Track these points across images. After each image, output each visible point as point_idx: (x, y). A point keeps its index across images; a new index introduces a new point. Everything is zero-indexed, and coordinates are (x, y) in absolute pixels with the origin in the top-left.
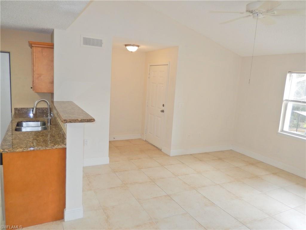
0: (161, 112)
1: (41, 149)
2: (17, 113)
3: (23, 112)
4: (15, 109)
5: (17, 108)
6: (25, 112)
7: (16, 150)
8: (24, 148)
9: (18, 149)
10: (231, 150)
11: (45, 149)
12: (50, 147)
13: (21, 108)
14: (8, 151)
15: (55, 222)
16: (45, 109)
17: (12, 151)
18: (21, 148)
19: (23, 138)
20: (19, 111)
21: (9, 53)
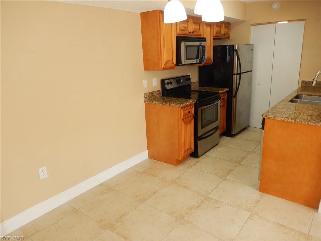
1: (303, 123)
4: (302, 82)
5: (304, 81)
8: (285, 118)
9: (279, 117)
11: (307, 123)
12: (313, 123)
14: (270, 117)
15: (306, 208)
18: (282, 117)
19: (291, 109)
20: (306, 85)
21: (305, 20)
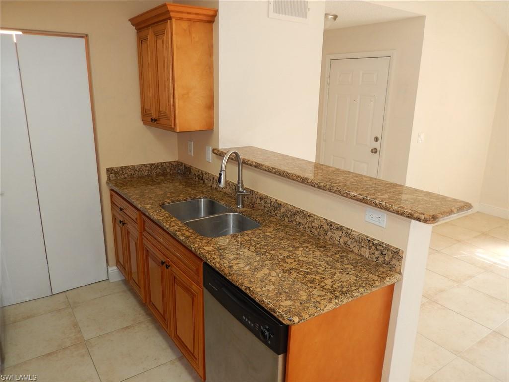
0: (372, 152)
2: (114, 179)
3: (126, 175)
4: (108, 170)
5: (113, 169)
6: (128, 175)
7: (323, 310)
10: (478, 212)
13: (122, 168)
16: (168, 164)
17: (316, 315)
20: (117, 175)
21: (86, 37)
